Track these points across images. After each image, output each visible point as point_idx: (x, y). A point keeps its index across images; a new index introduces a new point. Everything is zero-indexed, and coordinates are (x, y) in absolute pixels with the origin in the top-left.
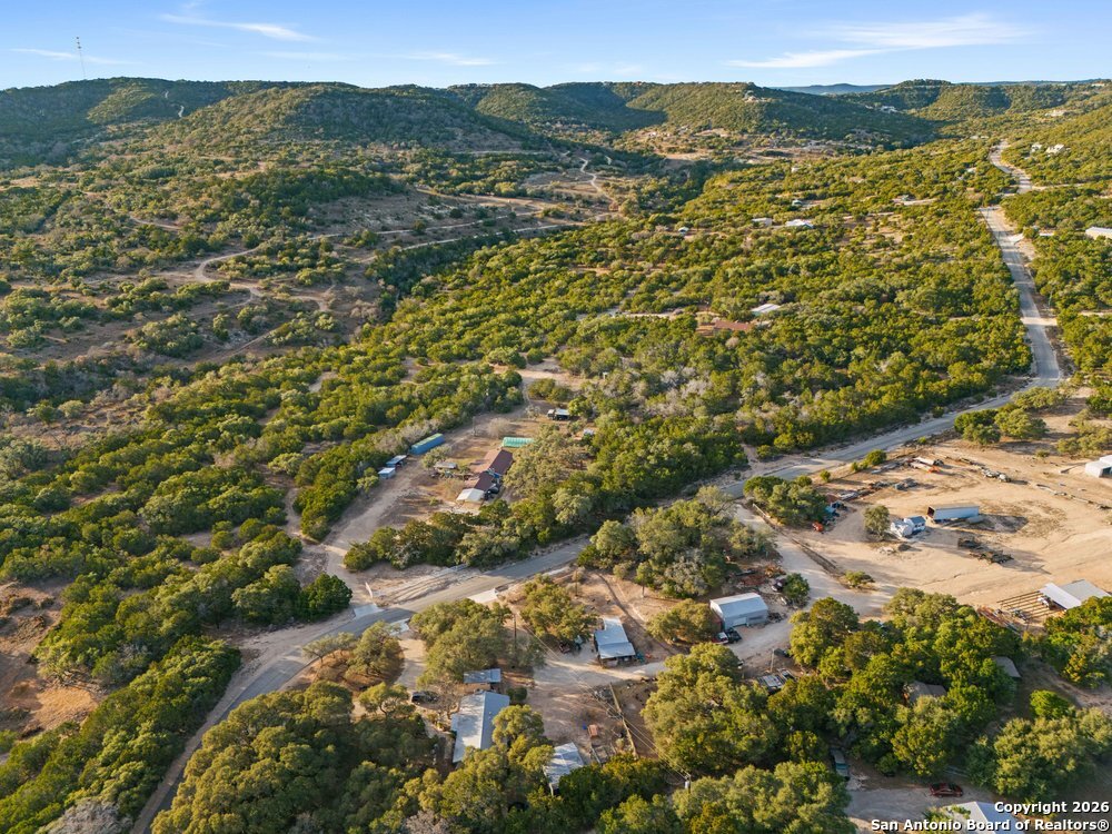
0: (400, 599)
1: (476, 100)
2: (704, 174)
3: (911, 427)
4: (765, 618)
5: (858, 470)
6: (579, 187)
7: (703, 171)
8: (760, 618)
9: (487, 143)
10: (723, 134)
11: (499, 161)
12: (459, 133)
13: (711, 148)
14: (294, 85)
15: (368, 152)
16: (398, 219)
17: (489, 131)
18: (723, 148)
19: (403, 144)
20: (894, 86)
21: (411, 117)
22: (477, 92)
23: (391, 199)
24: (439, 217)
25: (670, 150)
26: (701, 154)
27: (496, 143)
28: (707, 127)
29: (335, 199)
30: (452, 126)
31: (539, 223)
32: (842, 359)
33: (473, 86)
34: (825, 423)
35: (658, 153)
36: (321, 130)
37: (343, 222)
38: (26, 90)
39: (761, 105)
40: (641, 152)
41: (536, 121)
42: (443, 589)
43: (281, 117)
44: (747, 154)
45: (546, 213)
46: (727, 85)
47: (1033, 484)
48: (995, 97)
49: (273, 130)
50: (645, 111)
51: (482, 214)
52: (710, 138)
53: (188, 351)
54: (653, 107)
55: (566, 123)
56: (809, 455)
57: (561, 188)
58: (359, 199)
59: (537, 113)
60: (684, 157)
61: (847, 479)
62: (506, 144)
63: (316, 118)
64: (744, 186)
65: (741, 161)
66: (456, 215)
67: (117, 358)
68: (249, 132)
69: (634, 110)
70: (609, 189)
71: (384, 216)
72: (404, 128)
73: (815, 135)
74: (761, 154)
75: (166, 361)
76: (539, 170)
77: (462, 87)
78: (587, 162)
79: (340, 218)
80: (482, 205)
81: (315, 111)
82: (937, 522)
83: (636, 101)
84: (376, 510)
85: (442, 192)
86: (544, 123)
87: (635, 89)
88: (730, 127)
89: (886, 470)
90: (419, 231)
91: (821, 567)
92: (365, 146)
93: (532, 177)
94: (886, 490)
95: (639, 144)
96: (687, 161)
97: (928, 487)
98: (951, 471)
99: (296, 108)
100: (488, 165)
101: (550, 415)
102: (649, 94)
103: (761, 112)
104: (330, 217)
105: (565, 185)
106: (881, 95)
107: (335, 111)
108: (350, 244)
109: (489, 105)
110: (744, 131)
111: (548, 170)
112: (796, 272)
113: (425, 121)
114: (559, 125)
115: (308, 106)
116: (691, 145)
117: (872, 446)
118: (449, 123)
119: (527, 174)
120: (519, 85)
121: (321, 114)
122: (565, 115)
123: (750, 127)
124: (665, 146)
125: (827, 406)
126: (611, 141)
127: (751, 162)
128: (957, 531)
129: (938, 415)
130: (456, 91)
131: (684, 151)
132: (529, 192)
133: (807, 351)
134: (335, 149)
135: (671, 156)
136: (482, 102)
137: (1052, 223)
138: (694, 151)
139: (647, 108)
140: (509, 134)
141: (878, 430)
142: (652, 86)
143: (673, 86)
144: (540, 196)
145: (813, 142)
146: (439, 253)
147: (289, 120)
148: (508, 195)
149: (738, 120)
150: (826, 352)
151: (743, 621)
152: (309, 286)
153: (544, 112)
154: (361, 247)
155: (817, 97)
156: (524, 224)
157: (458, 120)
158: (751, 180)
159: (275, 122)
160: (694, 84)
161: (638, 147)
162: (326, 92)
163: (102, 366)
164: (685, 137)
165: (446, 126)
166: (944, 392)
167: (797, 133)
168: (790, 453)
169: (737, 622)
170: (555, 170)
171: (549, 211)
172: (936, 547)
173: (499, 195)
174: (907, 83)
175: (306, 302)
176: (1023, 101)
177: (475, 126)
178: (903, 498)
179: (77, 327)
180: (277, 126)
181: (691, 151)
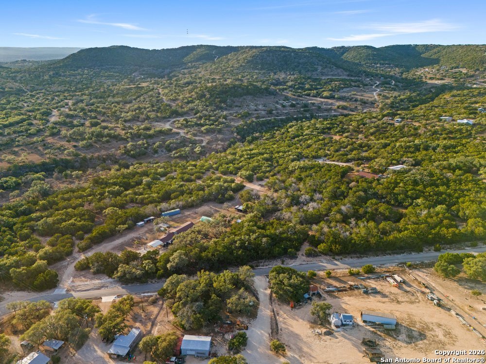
0: (77, 289)
1: (343, 54)
2: (442, 91)
3: (413, 254)
4: (207, 355)
5: (352, 274)
6: (366, 95)
7: (443, 89)
8: (204, 354)
9: (332, 73)
10: (464, 71)
11: (332, 81)
12: (320, 68)
13: (454, 78)
14: (256, 47)
15: (276, 76)
16: (264, 106)
17: (335, 67)
18: (461, 78)
19: (292, 73)
21: (300, 61)
22: (344, 50)
23: (267, 97)
24: (284, 106)
25: (431, 79)
26: (446, 81)
27: (336, 73)
28: (457, 67)
29: (242, 96)
30: (318, 65)
31: (333, 111)
32: (407, 204)
33: (343, 47)
34: (353, 241)
35: (424, 80)
36: (260, 66)
37: (240, 107)
38: (168, 50)
40: (415, 79)
41: (368, 63)
42: (99, 289)
43: (246, 61)
44: (474, 82)
45: (338, 107)
46: (477, 46)
47: (453, 313)
49: (241, 66)
50: (430, 58)
51: (306, 106)
52: (456, 73)
53: (139, 156)
54: (434, 57)
55: (383, 64)
56: (334, 258)
57: (357, 95)
58: (252, 97)
59: (369, 59)
60: (436, 82)
61: (341, 279)
62: (341, 74)
63: (259, 61)
64: (457, 99)
65: (469, 85)
66: (293, 106)
67: (112, 156)
68: (232, 67)
69: (424, 58)
70: (381, 97)
71: (259, 105)
72: (295, 66)
75: (129, 159)
76: (351, 86)
77: (338, 47)
78: (378, 83)
79: (239, 105)
80: (310, 102)
81: (259, 58)
82: (365, 322)
83: (427, 54)
84: (118, 242)
85: (294, 95)
86: (372, 64)
87: (427, 48)
88: (470, 68)
89: (369, 278)
90: (270, 112)
91: (270, 331)
92: (275, 74)
93: (344, 90)
94: (356, 292)
95: (416, 75)
96: (437, 84)
97: (384, 296)
98: (408, 289)
99: (253, 57)
100: (325, 83)
101: (235, 208)
102: (435, 50)
104: (236, 104)
105: (359, 94)
107: (268, 58)
108: (236, 116)
109: (348, 56)
110: (478, 70)
111: (355, 86)
112: (434, 149)
113: (306, 63)
114: (378, 65)
115: (258, 56)
116: (443, 76)
117: (371, 261)
119: (343, 88)
120: (365, 46)
121: (262, 60)
122: (383, 60)
123: (482, 68)
124: (429, 76)
125: (363, 231)
126: (402, 73)
127: (475, 86)
128: (373, 332)
129: (437, 250)
130: (335, 49)
131: (438, 79)
132: (336, 96)
133: (389, 196)
134: (262, 74)
135: (429, 82)
136: (346, 54)
138: (444, 79)
140: (344, 69)
141: (388, 252)
143: (448, 46)
144: (341, 99)
146: (273, 123)
147: (248, 62)
148: (326, 98)
149: (476, 64)
150: (399, 198)
151: (193, 353)
152: (205, 133)
153: (374, 59)
154: (240, 118)
156: (324, 112)
157: (321, 63)
158: (464, 95)
159: (243, 63)
161: (414, 77)
162: (267, 50)
163: (104, 158)
164: (442, 72)
166: (449, 236)
168: (326, 254)
169: (189, 353)
170: (359, 87)
171: (339, 106)
172: (348, 339)
173: (322, 97)
175: (199, 140)
177: (329, 65)
178: (363, 300)
179: (108, 142)
180: (244, 64)
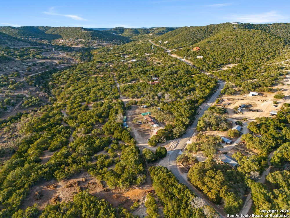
3: (214, 95)
5: (218, 103)
9: (20, 44)
11: (28, 49)
12: (8, 42)
13: (83, 44)
16: (18, 68)
17: (17, 41)
18: (86, 44)
20: (114, 29)
23: (10, 62)
24: (30, 66)
27: (22, 44)
28: (78, 39)
34: (204, 96)
39: (90, 33)
48: (136, 31)
56: (205, 103)
65: (93, 47)
66: (35, 65)
69: (49, 34)
73: (106, 40)
74: (97, 45)
76: (43, 51)
78: (53, 49)
88: (84, 39)
89: (221, 102)
93: (43, 54)
96: (80, 48)
98: (231, 100)
100: (26, 51)
103: (91, 35)
106: (112, 31)
110: (89, 40)
111: (46, 51)
116: (76, 43)
117: (213, 99)
118: (3, 39)
119: (41, 53)
122: (30, 36)
125: (201, 93)
127: (95, 47)
129: (215, 92)
131: (76, 45)
135: (74, 46)
137: (188, 56)
138: (79, 45)
139: (53, 33)
141: (211, 96)
142: (50, 28)
145: (107, 42)
153: (24, 35)
155: (99, 31)
160: (65, 27)
164: (73, 41)
165: (2, 39)
167: (102, 40)
168: (202, 103)
171: (59, 62)
173: (39, 59)
174: (116, 28)
176: (142, 32)
181: (78, 45)
